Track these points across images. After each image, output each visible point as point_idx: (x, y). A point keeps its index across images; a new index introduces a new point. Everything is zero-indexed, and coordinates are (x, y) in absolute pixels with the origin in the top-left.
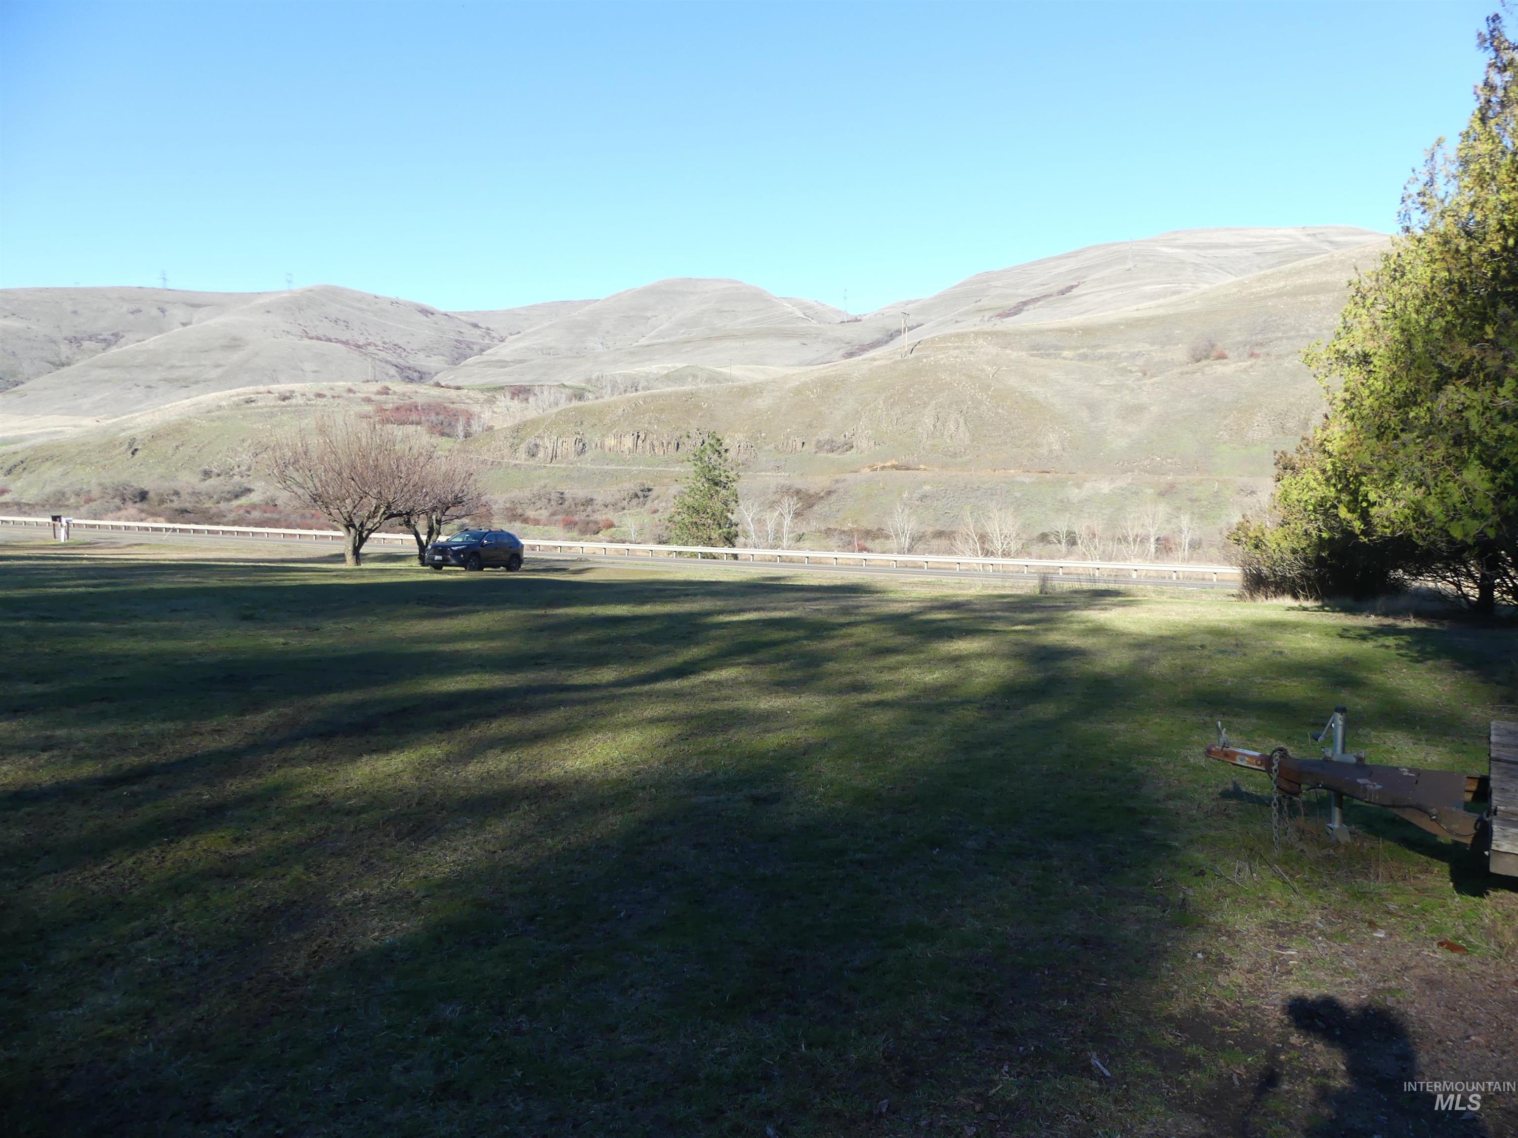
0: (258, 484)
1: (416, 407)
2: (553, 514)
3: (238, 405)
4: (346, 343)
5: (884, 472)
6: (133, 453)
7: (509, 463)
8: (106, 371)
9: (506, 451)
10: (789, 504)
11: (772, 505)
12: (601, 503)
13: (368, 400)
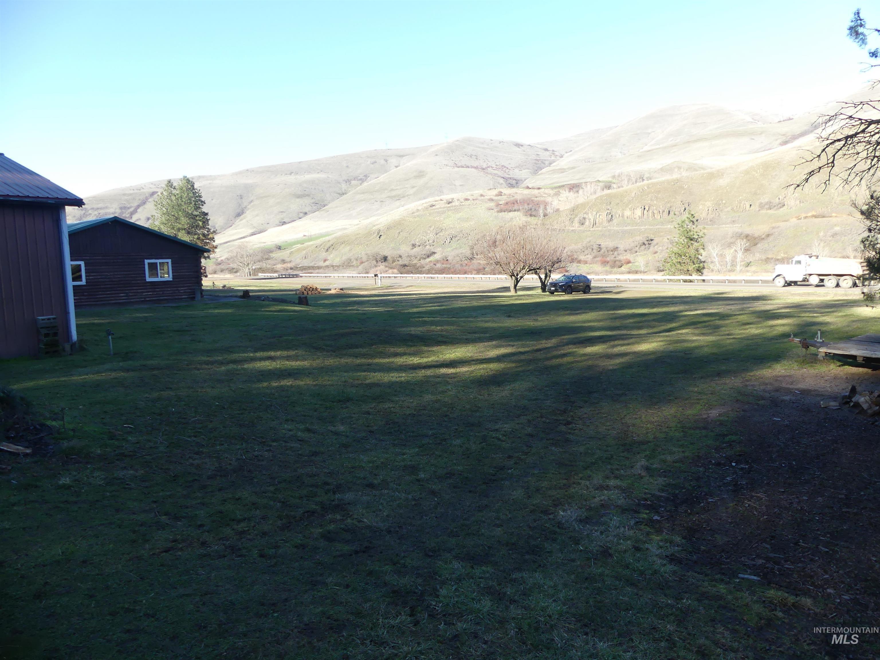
0: (439, 249)
1: (517, 201)
2: (595, 257)
3: (427, 208)
4: (476, 168)
5: (806, 220)
6: (379, 237)
7: (569, 229)
8: (362, 195)
9: (567, 223)
10: (741, 244)
11: (730, 245)
12: (622, 249)
13: (491, 200)
